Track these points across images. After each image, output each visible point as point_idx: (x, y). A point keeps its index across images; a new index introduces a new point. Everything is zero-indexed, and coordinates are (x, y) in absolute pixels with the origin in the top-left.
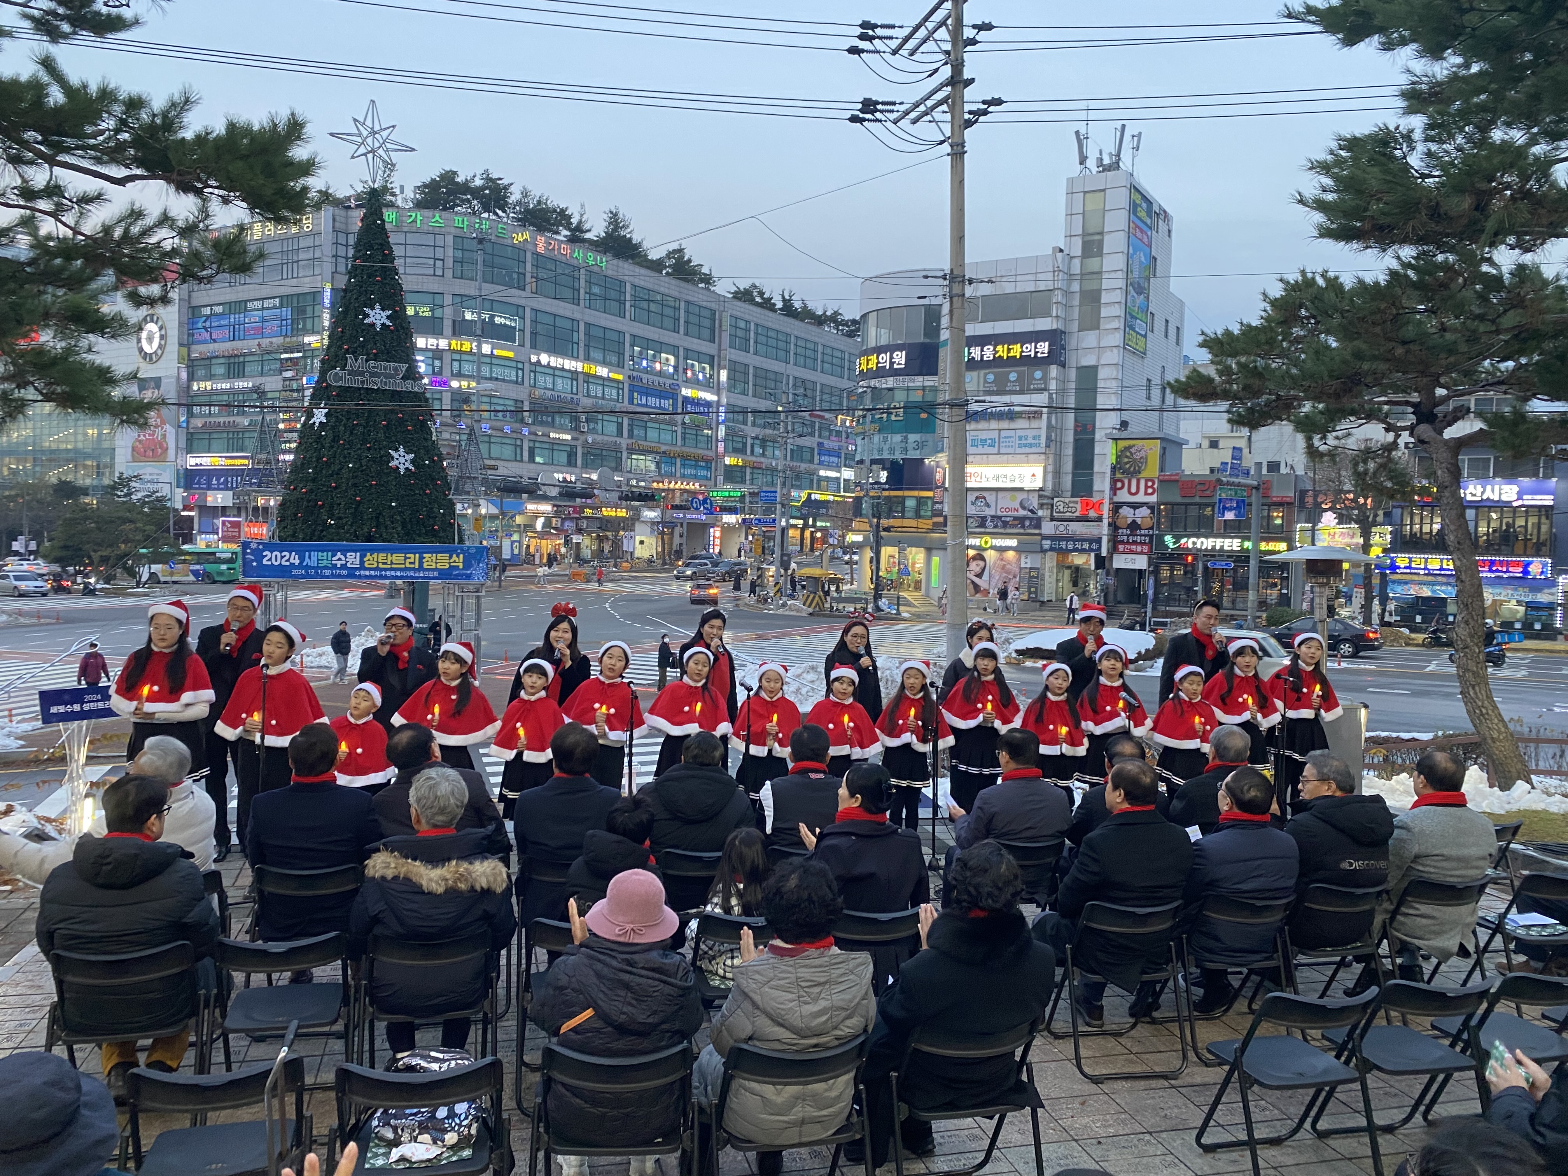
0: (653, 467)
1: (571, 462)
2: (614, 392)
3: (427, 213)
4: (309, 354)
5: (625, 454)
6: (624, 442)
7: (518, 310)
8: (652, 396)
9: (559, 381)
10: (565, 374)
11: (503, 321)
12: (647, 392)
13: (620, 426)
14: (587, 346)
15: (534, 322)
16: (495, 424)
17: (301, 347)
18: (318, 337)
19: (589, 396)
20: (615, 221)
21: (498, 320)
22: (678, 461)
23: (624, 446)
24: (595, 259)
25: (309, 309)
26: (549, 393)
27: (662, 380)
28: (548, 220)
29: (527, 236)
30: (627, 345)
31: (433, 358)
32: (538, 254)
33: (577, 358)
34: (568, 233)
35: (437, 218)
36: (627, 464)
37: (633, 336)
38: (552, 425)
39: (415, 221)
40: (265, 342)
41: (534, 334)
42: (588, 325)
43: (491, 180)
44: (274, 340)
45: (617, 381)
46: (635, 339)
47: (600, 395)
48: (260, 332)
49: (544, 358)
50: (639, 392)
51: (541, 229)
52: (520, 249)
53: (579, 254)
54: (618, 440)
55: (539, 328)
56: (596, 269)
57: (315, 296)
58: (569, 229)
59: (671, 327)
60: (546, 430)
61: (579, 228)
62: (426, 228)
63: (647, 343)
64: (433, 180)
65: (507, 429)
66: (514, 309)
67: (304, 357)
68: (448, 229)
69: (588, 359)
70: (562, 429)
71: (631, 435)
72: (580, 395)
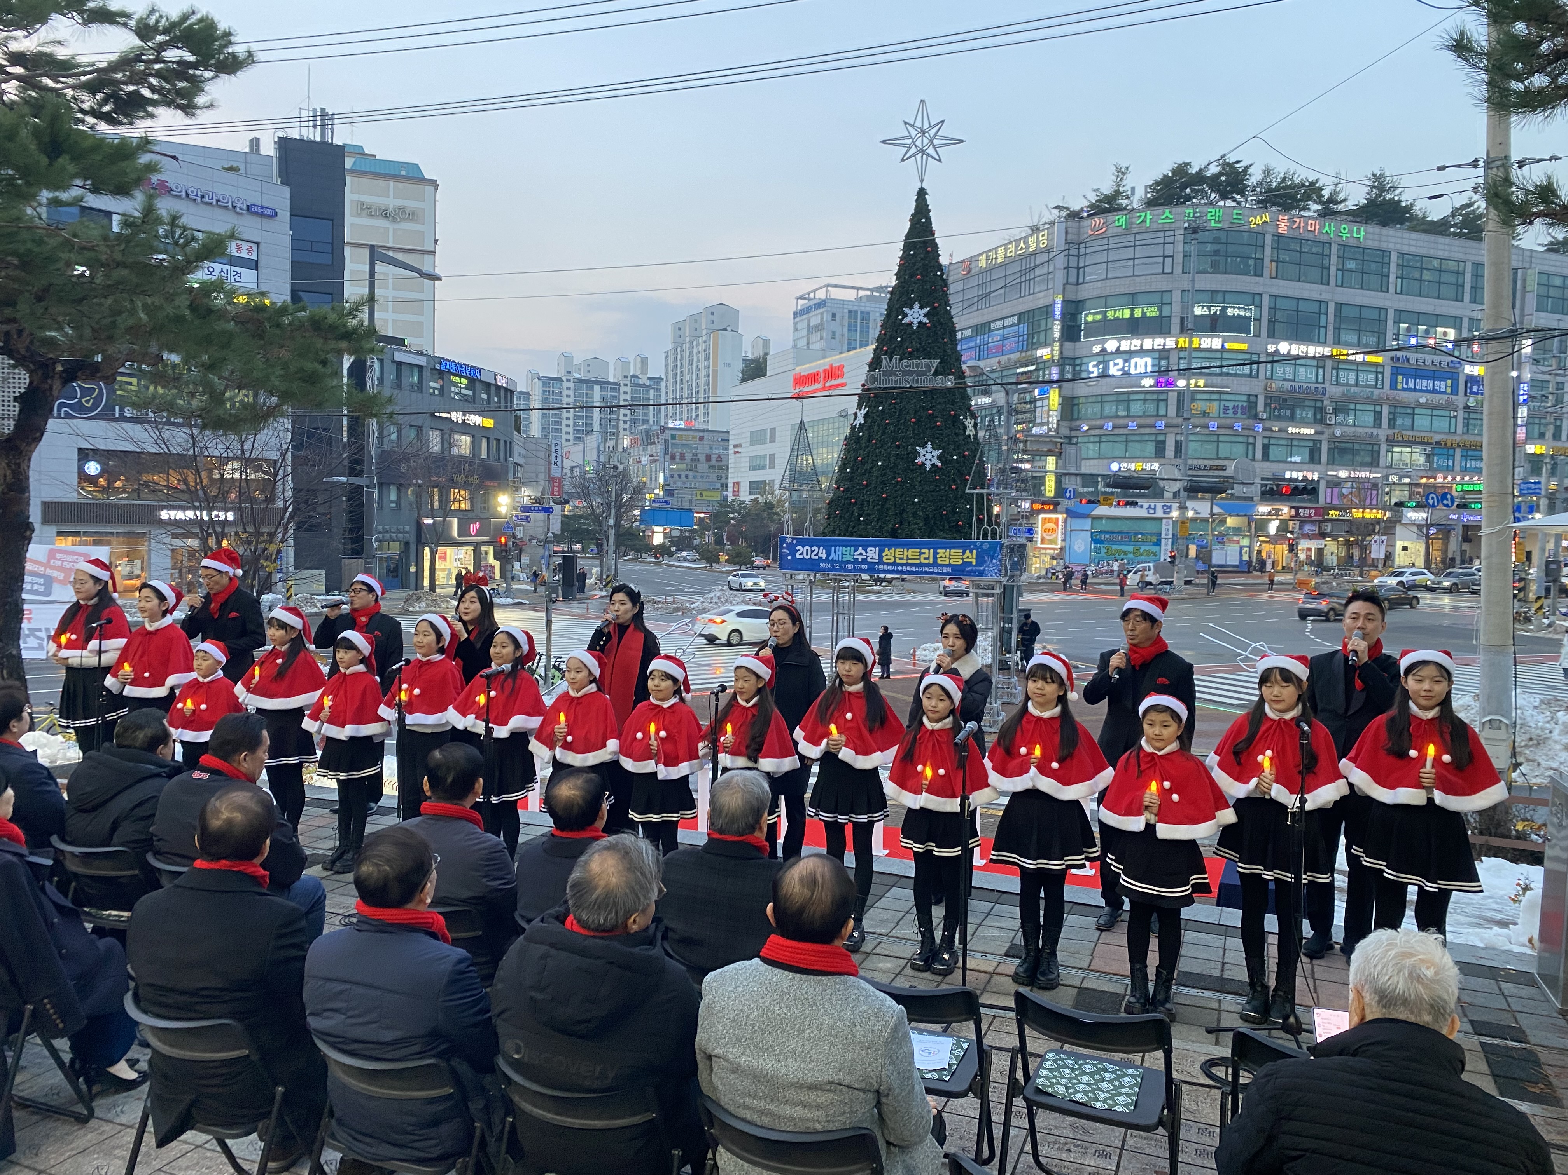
0: (1422, 460)
1: (1314, 458)
2: (1372, 377)
3: (1157, 210)
4: (1041, 366)
5: (1384, 447)
6: (1383, 433)
7: (1254, 298)
8: (1422, 377)
9: (1301, 370)
10: (1309, 362)
11: (1236, 312)
12: (1417, 373)
13: (1378, 416)
14: (1338, 330)
15: (1273, 309)
16: (1223, 421)
17: (1035, 361)
18: (1048, 350)
19: (1338, 383)
20: (1380, 184)
21: (1230, 312)
22: (1458, 452)
23: (1383, 437)
24: (1351, 231)
25: (1043, 323)
26: (1288, 385)
27: (1437, 359)
28: (1293, 197)
29: (1266, 217)
30: (1390, 323)
31: (1160, 359)
32: (1280, 236)
33: (1324, 343)
34: (1319, 207)
35: (1167, 214)
36: (1385, 458)
37: (1399, 312)
38: (1292, 419)
39: (1144, 221)
40: (1004, 359)
41: (1272, 322)
42: (1339, 306)
43: (1228, 164)
44: (1012, 356)
45: (1377, 365)
46: (1400, 315)
47: (1352, 381)
48: (1001, 351)
49: (1284, 347)
50: (1405, 375)
51: (1286, 208)
52: (1258, 234)
53: (1330, 228)
54: (1375, 431)
55: (1279, 315)
56: (1352, 242)
57: (1048, 310)
58: (1320, 202)
59: (1453, 294)
60: (1283, 424)
61: (1332, 200)
62: (1155, 226)
63: (1416, 318)
64: (1166, 177)
65: (1238, 427)
66: (1250, 297)
67: (1037, 370)
68: (1178, 224)
69: (1337, 342)
70: (1304, 423)
71: (1392, 424)
72: (1327, 383)
